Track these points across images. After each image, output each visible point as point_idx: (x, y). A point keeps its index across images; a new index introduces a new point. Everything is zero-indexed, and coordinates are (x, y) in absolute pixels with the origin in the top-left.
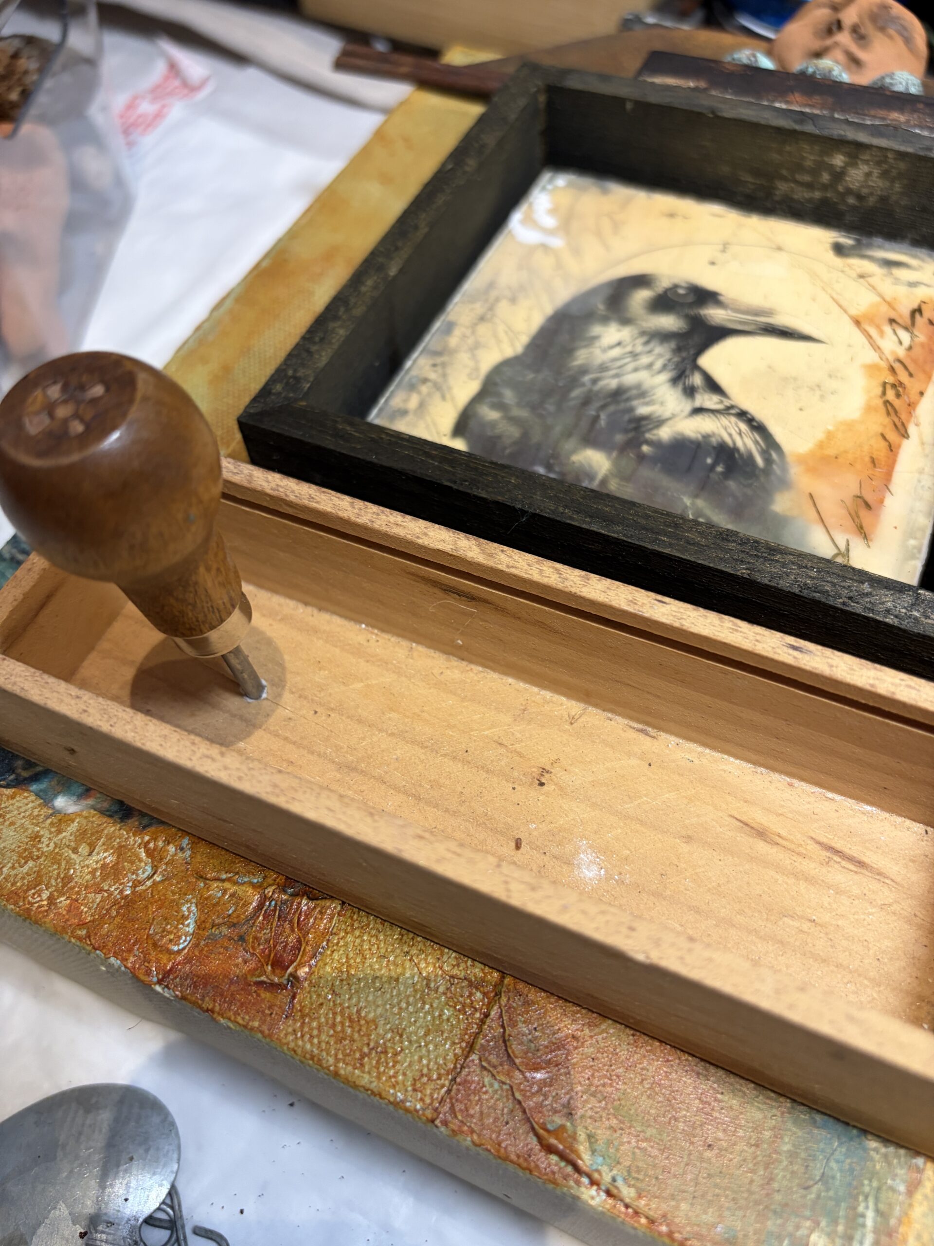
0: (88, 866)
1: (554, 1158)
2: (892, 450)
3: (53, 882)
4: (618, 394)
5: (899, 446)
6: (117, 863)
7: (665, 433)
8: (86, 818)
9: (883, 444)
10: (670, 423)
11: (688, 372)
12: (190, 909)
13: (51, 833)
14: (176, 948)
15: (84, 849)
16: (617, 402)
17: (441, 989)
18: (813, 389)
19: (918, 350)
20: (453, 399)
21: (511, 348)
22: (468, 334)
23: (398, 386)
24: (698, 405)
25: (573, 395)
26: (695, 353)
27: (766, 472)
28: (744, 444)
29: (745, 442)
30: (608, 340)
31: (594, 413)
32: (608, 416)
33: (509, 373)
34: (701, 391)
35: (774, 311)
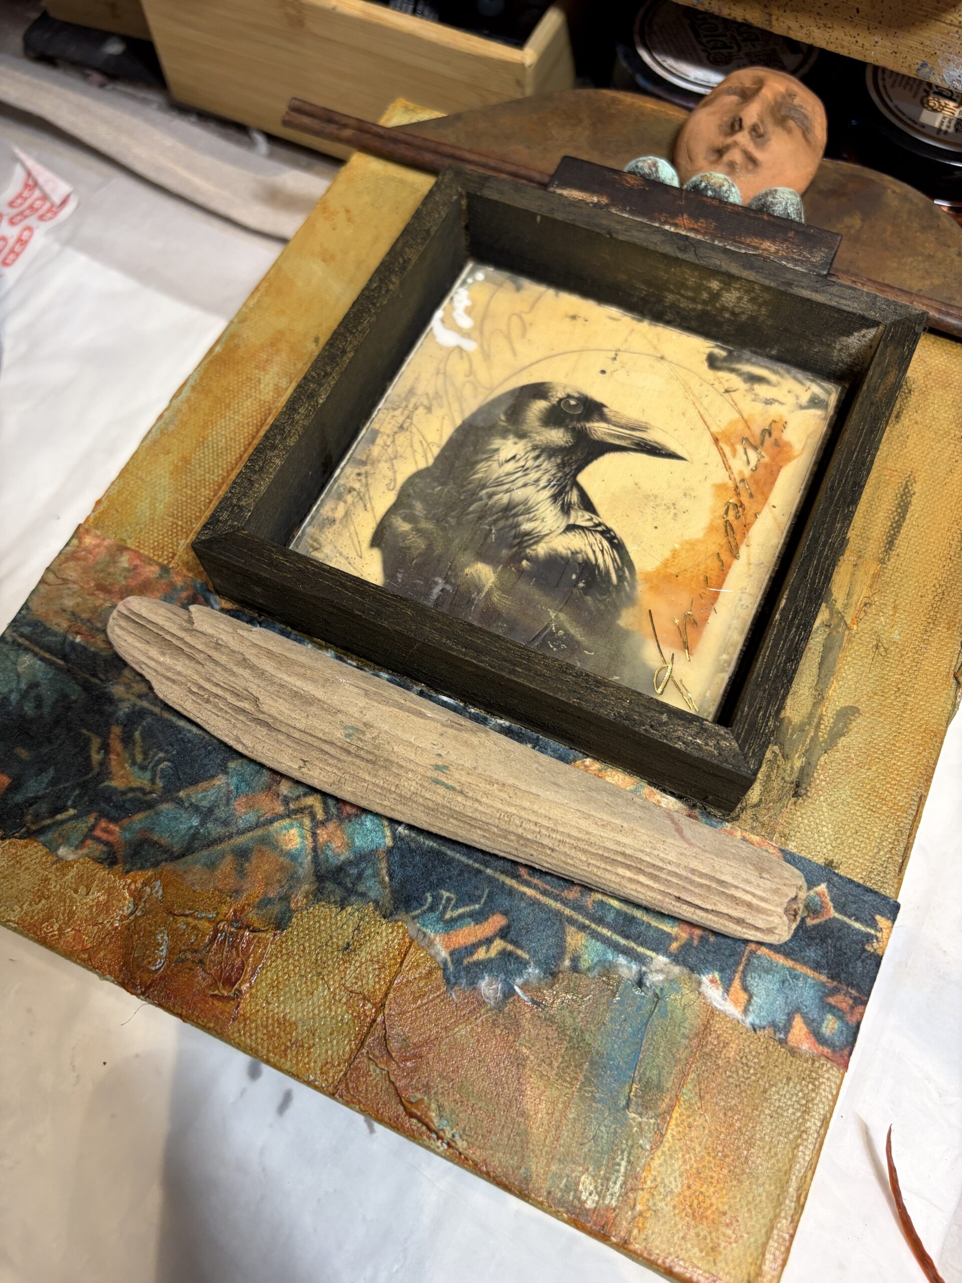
0: (86, 904)
1: (414, 1121)
2: (724, 569)
3: (61, 916)
4: (509, 510)
5: (729, 567)
6: (108, 901)
7: (541, 549)
8: (82, 864)
9: (717, 564)
10: (547, 539)
11: (568, 489)
12: (163, 938)
13: (57, 876)
14: (153, 968)
15: (82, 890)
16: (507, 518)
17: (344, 1000)
18: (669, 508)
19: (761, 471)
20: (373, 509)
21: (424, 459)
22: (388, 443)
23: (328, 495)
24: (571, 522)
25: (471, 509)
26: (576, 469)
27: (619, 588)
28: (604, 561)
29: (606, 559)
30: (505, 454)
31: (487, 527)
32: (498, 531)
33: (420, 485)
34: (576, 507)
35: (648, 426)
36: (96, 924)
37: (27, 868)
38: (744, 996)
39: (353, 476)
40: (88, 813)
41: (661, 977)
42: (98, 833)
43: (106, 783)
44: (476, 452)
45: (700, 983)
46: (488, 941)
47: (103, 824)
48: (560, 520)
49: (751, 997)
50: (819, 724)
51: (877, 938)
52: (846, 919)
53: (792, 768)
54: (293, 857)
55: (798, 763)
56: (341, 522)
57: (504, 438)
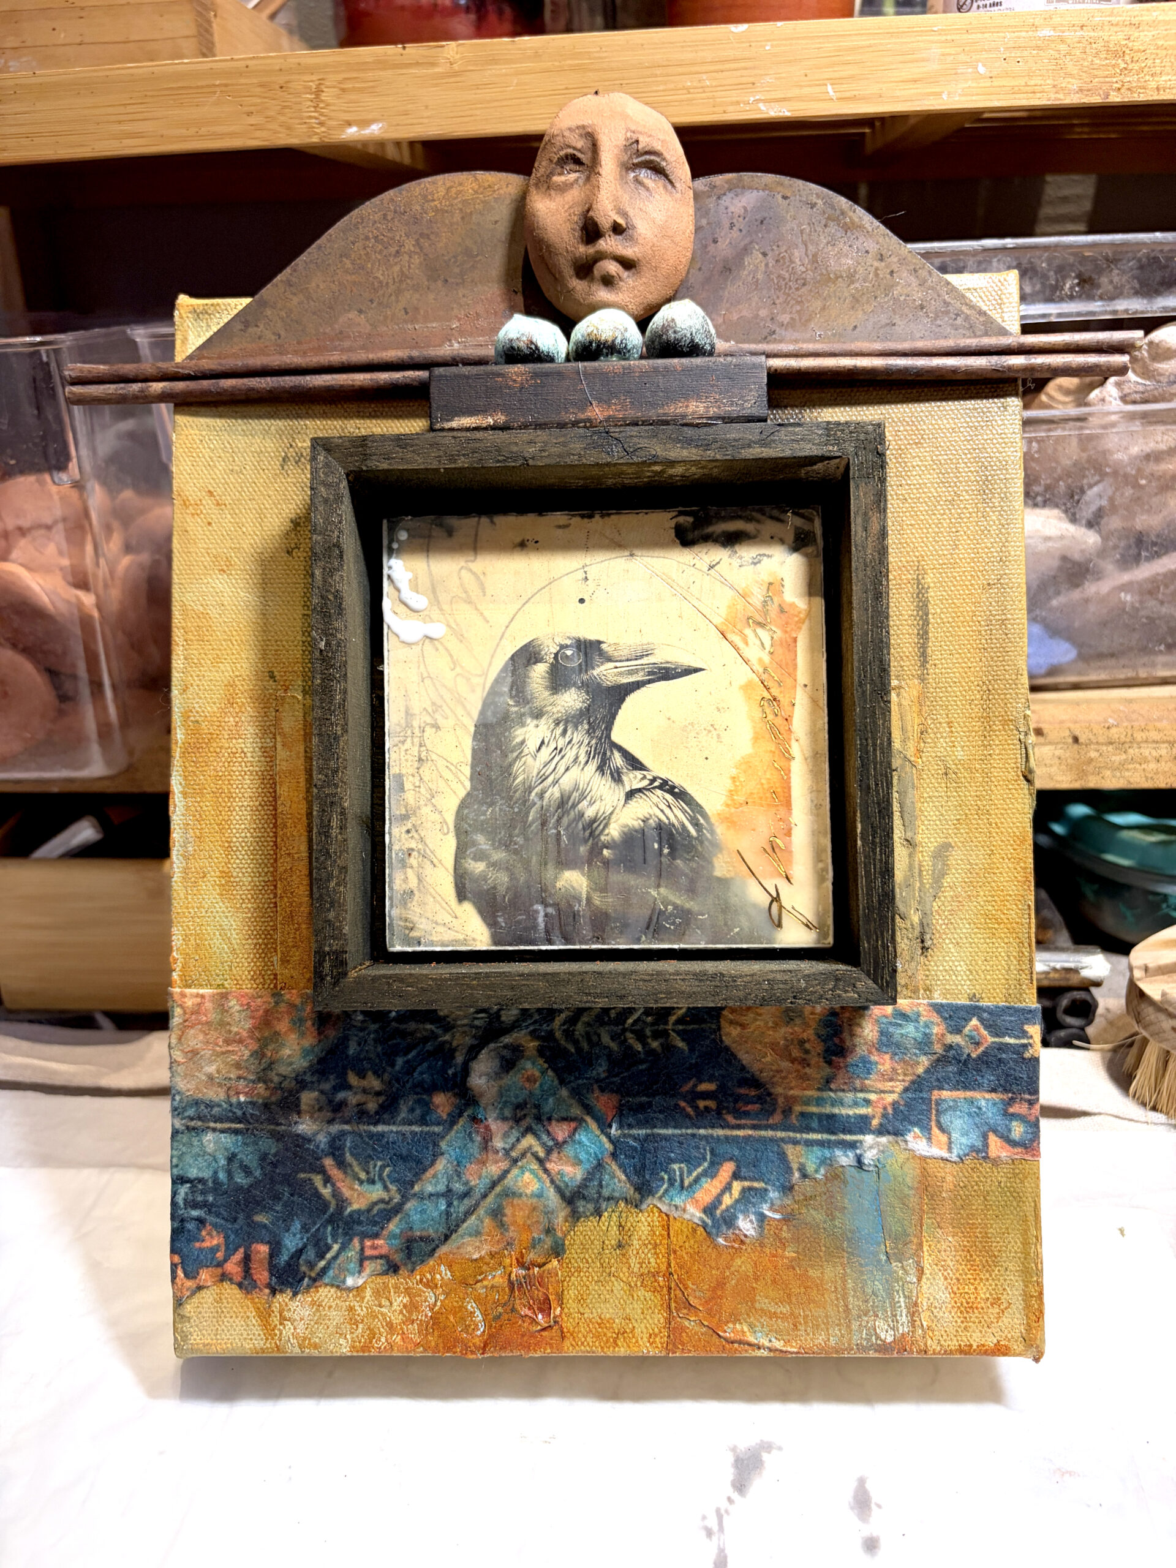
0: (395, 1311)
1: (736, 1345)
2: (787, 778)
3: (382, 1330)
4: (564, 803)
5: (789, 771)
6: (411, 1300)
7: (614, 831)
8: (372, 1282)
9: (776, 774)
10: (614, 818)
11: (608, 753)
12: (471, 1306)
13: (358, 1302)
14: (479, 1333)
15: (385, 1302)
16: (568, 812)
18: (710, 731)
19: (780, 651)
20: (440, 861)
21: (460, 786)
22: (417, 784)
23: (391, 867)
24: (628, 789)
25: (530, 818)
26: (606, 728)
27: (700, 839)
28: (676, 816)
29: (677, 815)
30: (532, 745)
31: (554, 831)
32: (566, 829)
33: (472, 816)
34: (625, 770)
35: (652, 646)
36: (413, 1322)
37: (330, 1307)
38: (944, 1138)
39: (404, 836)
40: (351, 1240)
41: (875, 1151)
42: (368, 1252)
43: (349, 1210)
44: (505, 756)
45: (906, 1141)
46: (728, 1188)
47: (368, 1243)
48: (617, 791)
49: (949, 1134)
50: (921, 871)
51: (1031, 1045)
52: (1001, 1040)
53: (912, 925)
54: (540, 1195)
55: (916, 919)
56: (419, 890)
57: (523, 725)
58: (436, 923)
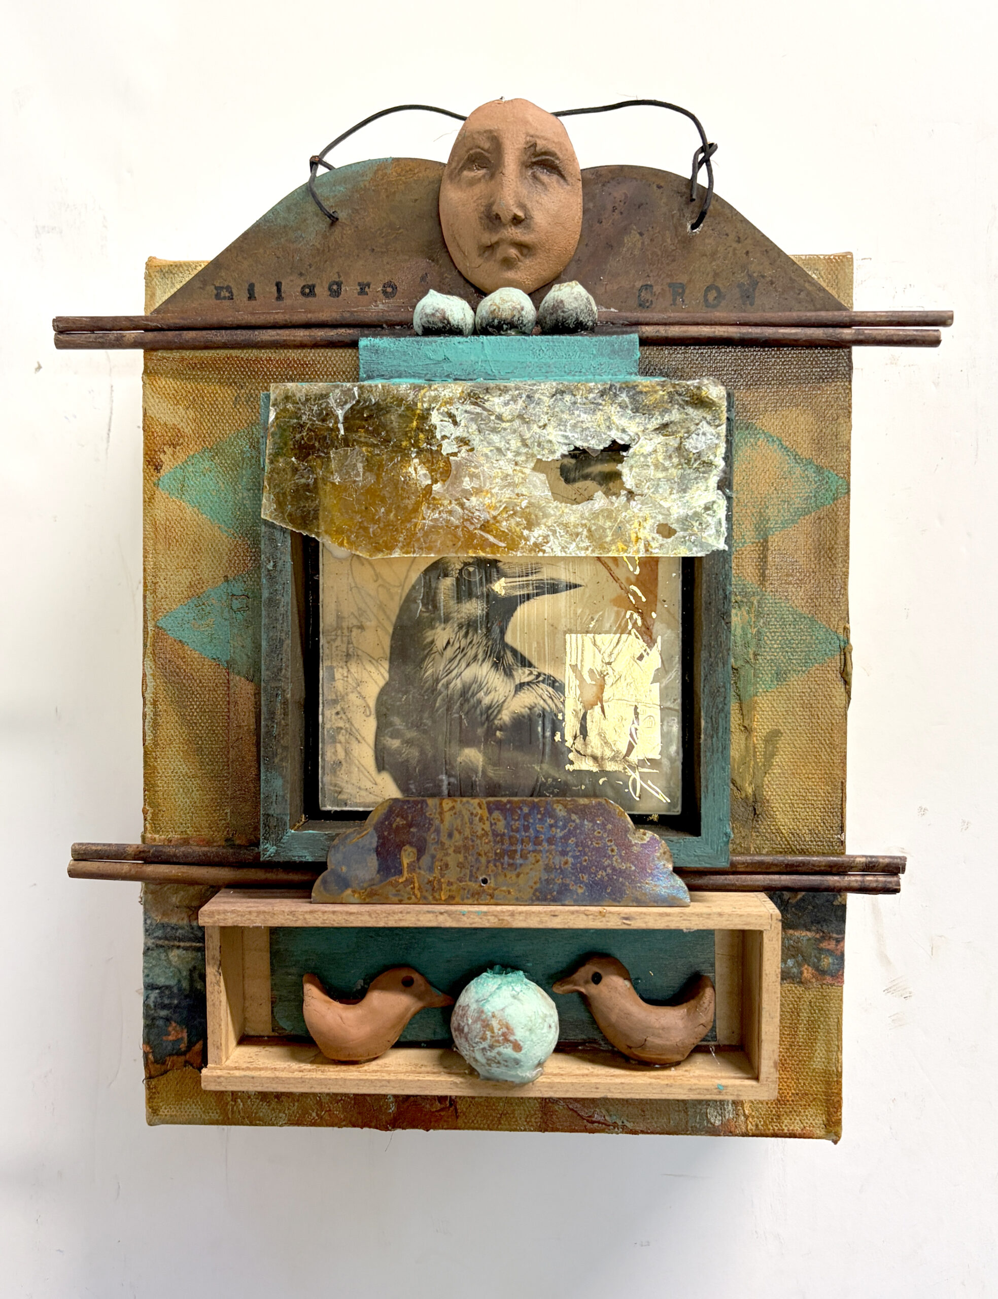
1: (596, 1124)
4: (466, 693)
7: (505, 716)
10: (506, 705)
11: (502, 653)
16: (468, 700)
19: (644, 571)
20: (363, 738)
21: (380, 677)
22: (346, 674)
23: (323, 742)
24: (517, 682)
25: (437, 705)
26: (501, 632)
30: (440, 643)
31: (457, 716)
32: (467, 714)
33: (390, 702)
34: (516, 667)
35: (539, 565)
36: (338, 1102)
39: (335, 717)
44: (417, 653)
48: (509, 684)
50: (755, 752)
53: (746, 795)
55: (749, 791)
56: (346, 761)
57: (433, 628)
58: (360, 788)
